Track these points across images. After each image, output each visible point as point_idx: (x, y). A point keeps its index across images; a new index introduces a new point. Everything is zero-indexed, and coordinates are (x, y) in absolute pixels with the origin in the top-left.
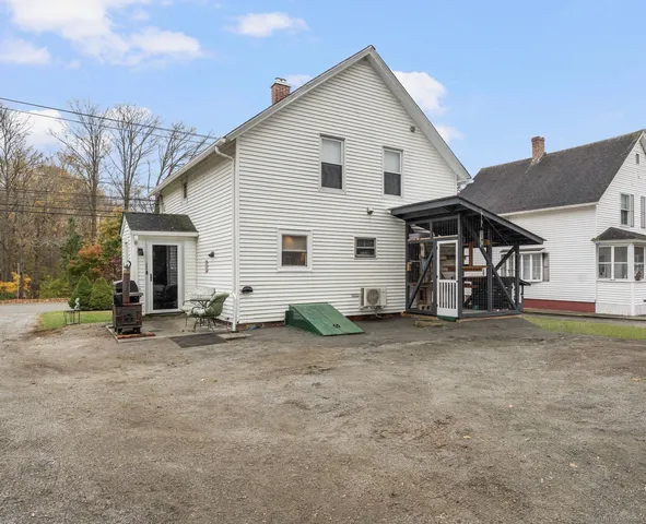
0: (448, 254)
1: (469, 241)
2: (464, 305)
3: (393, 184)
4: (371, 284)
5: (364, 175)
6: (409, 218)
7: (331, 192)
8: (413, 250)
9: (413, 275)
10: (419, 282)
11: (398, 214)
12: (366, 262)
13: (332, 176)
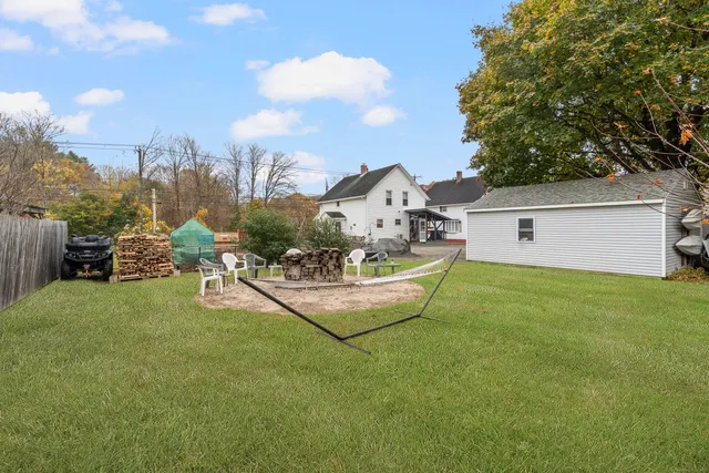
0: (423, 224)
1: (429, 220)
2: (428, 240)
3: (405, 202)
4: (401, 233)
5: (397, 199)
6: (410, 213)
7: (389, 207)
8: (412, 222)
9: (412, 230)
10: (414, 233)
11: (406, 211)
12: (398, 227)
13: (389, 202)
